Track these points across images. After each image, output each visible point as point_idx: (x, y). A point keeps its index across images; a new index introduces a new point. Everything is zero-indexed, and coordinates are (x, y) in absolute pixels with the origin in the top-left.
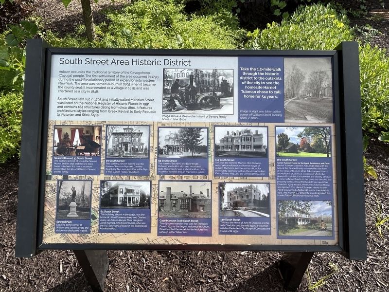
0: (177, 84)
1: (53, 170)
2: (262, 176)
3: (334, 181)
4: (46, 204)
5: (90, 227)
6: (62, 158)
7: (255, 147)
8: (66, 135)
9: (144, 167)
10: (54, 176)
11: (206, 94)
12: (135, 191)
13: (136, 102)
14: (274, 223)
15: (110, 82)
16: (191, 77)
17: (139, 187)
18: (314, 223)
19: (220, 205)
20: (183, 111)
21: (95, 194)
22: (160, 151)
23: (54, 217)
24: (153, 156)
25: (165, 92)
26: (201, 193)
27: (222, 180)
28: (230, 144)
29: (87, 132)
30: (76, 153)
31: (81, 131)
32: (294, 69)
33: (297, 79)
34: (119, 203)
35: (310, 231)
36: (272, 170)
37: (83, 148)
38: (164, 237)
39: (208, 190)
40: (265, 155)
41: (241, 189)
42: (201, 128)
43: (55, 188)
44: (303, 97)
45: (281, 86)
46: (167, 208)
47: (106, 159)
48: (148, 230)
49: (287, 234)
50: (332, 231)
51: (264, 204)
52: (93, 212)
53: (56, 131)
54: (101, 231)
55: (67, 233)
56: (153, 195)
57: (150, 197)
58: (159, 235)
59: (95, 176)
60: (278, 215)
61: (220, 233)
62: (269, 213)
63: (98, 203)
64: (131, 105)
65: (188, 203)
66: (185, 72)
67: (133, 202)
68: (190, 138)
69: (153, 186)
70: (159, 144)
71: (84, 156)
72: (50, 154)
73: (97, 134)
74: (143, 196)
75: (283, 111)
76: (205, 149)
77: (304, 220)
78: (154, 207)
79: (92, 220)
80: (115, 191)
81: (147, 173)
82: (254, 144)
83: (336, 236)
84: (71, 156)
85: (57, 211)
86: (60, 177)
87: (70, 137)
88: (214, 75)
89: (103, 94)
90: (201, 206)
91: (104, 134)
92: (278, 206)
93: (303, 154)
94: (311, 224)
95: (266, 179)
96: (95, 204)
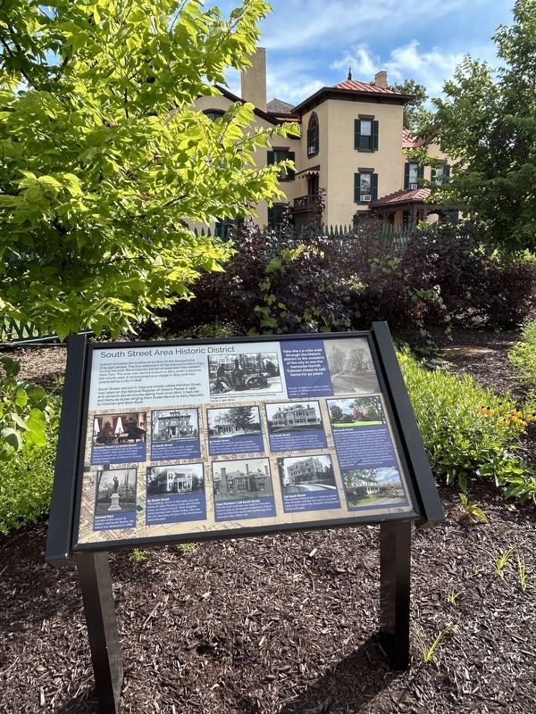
0: (222, 368)
1: (92, 461)
2: (322, 448)
3: (395, 446)
4: (83, 498)
5: (135, 519)
6: (102, 447)
7: (309, 420)
8: (108, 424)
9: (194, 449)
10: (93, 467)
11: (253, 376)
12: (186, 475)
13: (182, 387)
14: (342, 495)
15: (154, 371)
16: (236, 362)
17: (191, 470)
18: (383, 491)
19: (282, 481)
20: (231, 392)
21: (141, 482)
22: (210, 432)
23: (92, 512)
24: (203, 437)
25: (211, 376)
26: (259, 471)
27: (280, 455)
28: (283, 420)
29: (131, 419)
30: (119, 441)
31: (123, 419)
32: (334, 348)
33: (339, 358)
34: (168, 490)
35: (382, 499)
36: (330, 441)
37: (126, 435)
38: (223, 523)
39: (266, 467)
40: (321, 427)
41: (301, 463)
42: (251, 407)
43: (94, 480)
44: (348, 372)
45: (325, 363)
46: (224, 490)
47: (152, 444)
48: (203, 517)
49: (358, 505)
50: (404, 497)
51: (328, 476)
52: (138, 503)
53: (96, 420)
54: (148, 524)
55: (107, 529)
56: (206, 478)
57: (203, 480)
58: (217, 520)
59: (140, 464)
60: (344, 486)
61: (285, 512)
62: (335, 485)
63: (145, 491)
64: (177, 390)
65: (246, 482)
66: (230, 357)
67: (185, 488)
68: (241, 417)
69: (206, 468)
70: (208, 425)
71: (128, 443)
72: (88, 444)
73: (141, 420)
74: (195, 480)
75: (331, 386)
76: (258, 426)
77: (372, 488)
78: (209, 490)
79: (137, 512)
80: (163, 477)
81: (198, 455)
82: (307, 418)
83: (410, 502)
84: (113, 444)
85: (96, 505)
86: (100, 468)
87: (112, 426)
88: (259, 358)
89: (146, 382)
90: (260, 484)
91: (149, 420)
92: (343, 477)
93: (358, 423)
94: (381, 492)
95: (325, 451)
96: (141, 493)
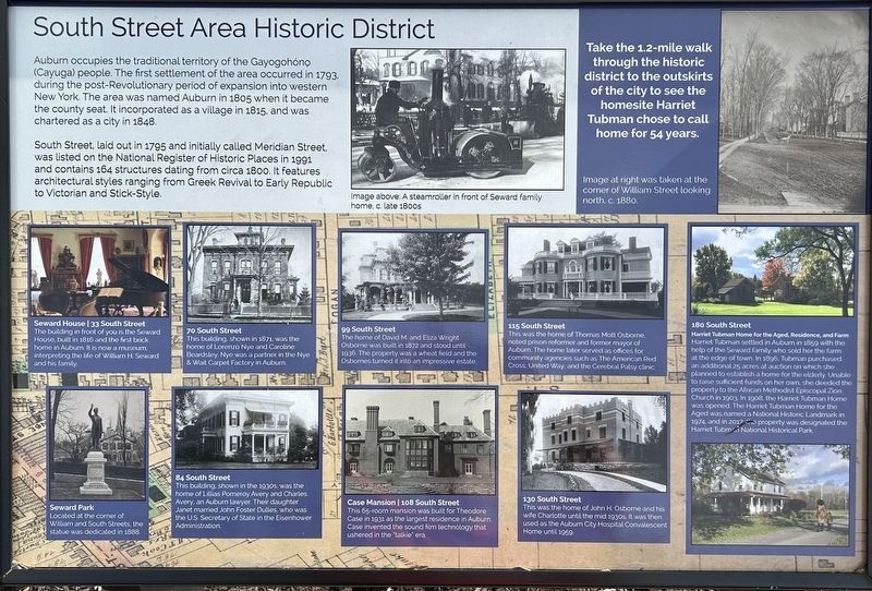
0: (394, 95)
1: (31, 359)
2: (648, 373)
3: (861, 388)
4: (18, 456)
5: (147, 521)
6: (57, 323)
7: (628, 288)
8: (66, 256)
9: (299, 347)
10: (36, 377)
11: (483, 129)
12: (276, 419)
13: (271, 153)
14: (679, 509)
15: (191, 92)
16: (437, 73)
17: (288, 406)
18: (794, 509)
19: (523, 456)
20: (413, 182)
21: (158, 428)
22: (346, 302)
23: (42, 493)
24: (325, 314)
25: (358, 121)
26: (468, 422)
27: (527, 383)
28: (552, 280)
29: (128, 245)
30: (98, 308)
31: (108, 244)
32: (751, 45)
33: (760, 80)
34: (228, 453)
35: (782, 532)
36: (676, 357)
37: (118, 292)
38: (361, 550)
39: (486, 413)
40: (658, 310)
41: (584, 411)
42: (465, 232)
43: (41, 410)
44: (778, 134)
45: (710, 102)
46: (369, 466)
47: (187, 324)
48: (315, 532)
49: (717, 541)
50: (848, 531)
51: (651, 455)
52: (154, 480)
53: (35, 242)
54: (178, 533)
55: (81, 538)
56: (326, 430)
57: (318, 435)
58: (346, 542)
59: (156, 377)
60: (691, 486)
61: (522, 537)
62: (664, 480)
63: (168, 453)
64: (251, 163)
65: (430, 451)
66: (418, 57)
67: (270, 451)
68: (435, 262)
69: (327, 403)
70: (341, 279)
71: (122, 317)
72: (19, 311)
73: (156, 250)
74: (298, 432)
75: (715, 176)
76: (478, 294)
77: (766, 499)
78: (331, 463)
79: (151, 503)
80: (216, 418)
81: (309, 366)
82: (623, 278)
83: (859, 546)
84: (84, 318)
85: (50, 478)
86: (54, 380)
87: (77, 262)
88: (508, 67)
89: (168, 129)
90: (465, 460)
91: (177, 251)
92: (691, 460)
93: (770, 308)
94: (786, 512)
95: (658, 383)
96: (160, 456)
